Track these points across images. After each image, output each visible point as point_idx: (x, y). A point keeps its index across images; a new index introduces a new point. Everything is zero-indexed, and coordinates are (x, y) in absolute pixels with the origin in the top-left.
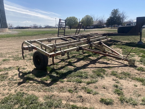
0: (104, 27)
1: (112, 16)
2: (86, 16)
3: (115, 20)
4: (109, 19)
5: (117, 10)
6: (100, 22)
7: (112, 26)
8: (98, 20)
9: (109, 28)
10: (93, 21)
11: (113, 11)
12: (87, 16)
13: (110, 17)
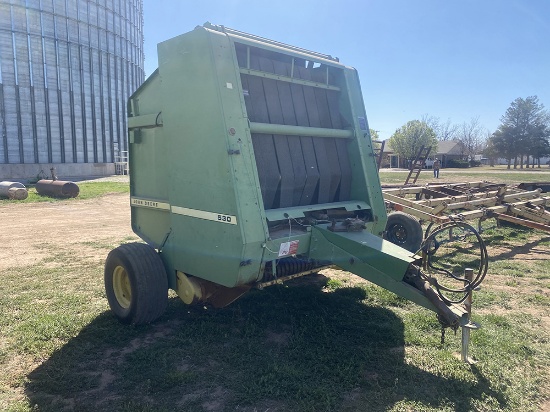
0: (474, 164)
1: (512, 124)
2: (409, 124)
3: (523, 137)
4: (496, 134)
5: (528, 101)
6: (461, 144)
7: (513, 160)
8: (451, 139)
9: (496, 167)
10: (435, 142)
11: (513, 104)
12: (411, 124)
13: (503, 128)
